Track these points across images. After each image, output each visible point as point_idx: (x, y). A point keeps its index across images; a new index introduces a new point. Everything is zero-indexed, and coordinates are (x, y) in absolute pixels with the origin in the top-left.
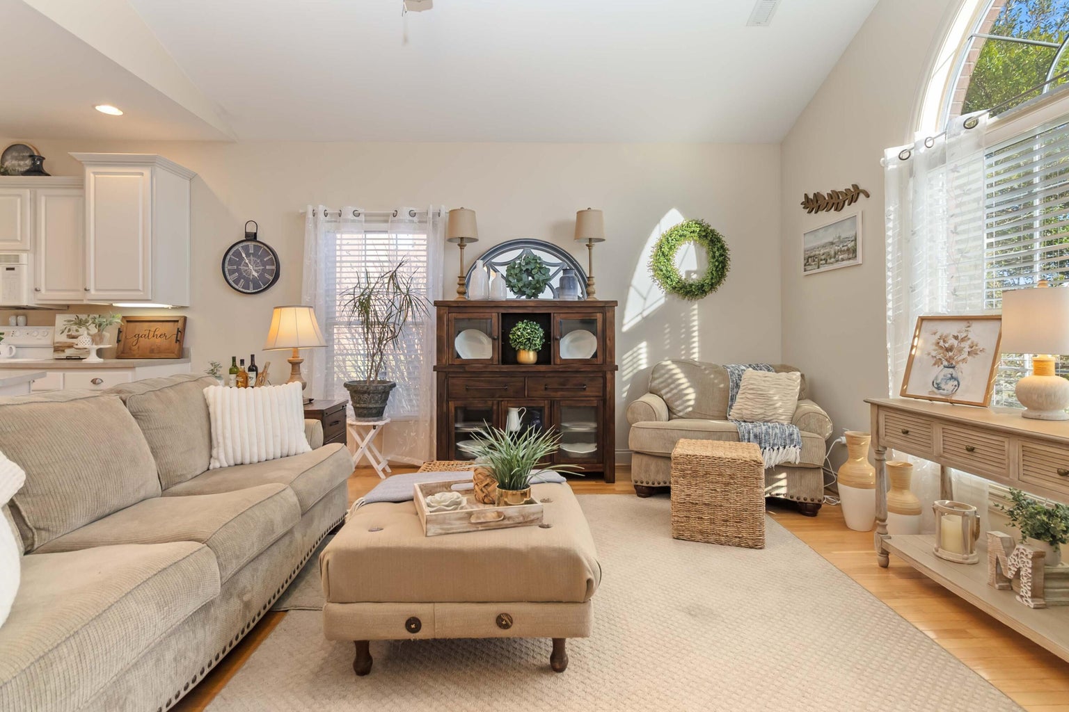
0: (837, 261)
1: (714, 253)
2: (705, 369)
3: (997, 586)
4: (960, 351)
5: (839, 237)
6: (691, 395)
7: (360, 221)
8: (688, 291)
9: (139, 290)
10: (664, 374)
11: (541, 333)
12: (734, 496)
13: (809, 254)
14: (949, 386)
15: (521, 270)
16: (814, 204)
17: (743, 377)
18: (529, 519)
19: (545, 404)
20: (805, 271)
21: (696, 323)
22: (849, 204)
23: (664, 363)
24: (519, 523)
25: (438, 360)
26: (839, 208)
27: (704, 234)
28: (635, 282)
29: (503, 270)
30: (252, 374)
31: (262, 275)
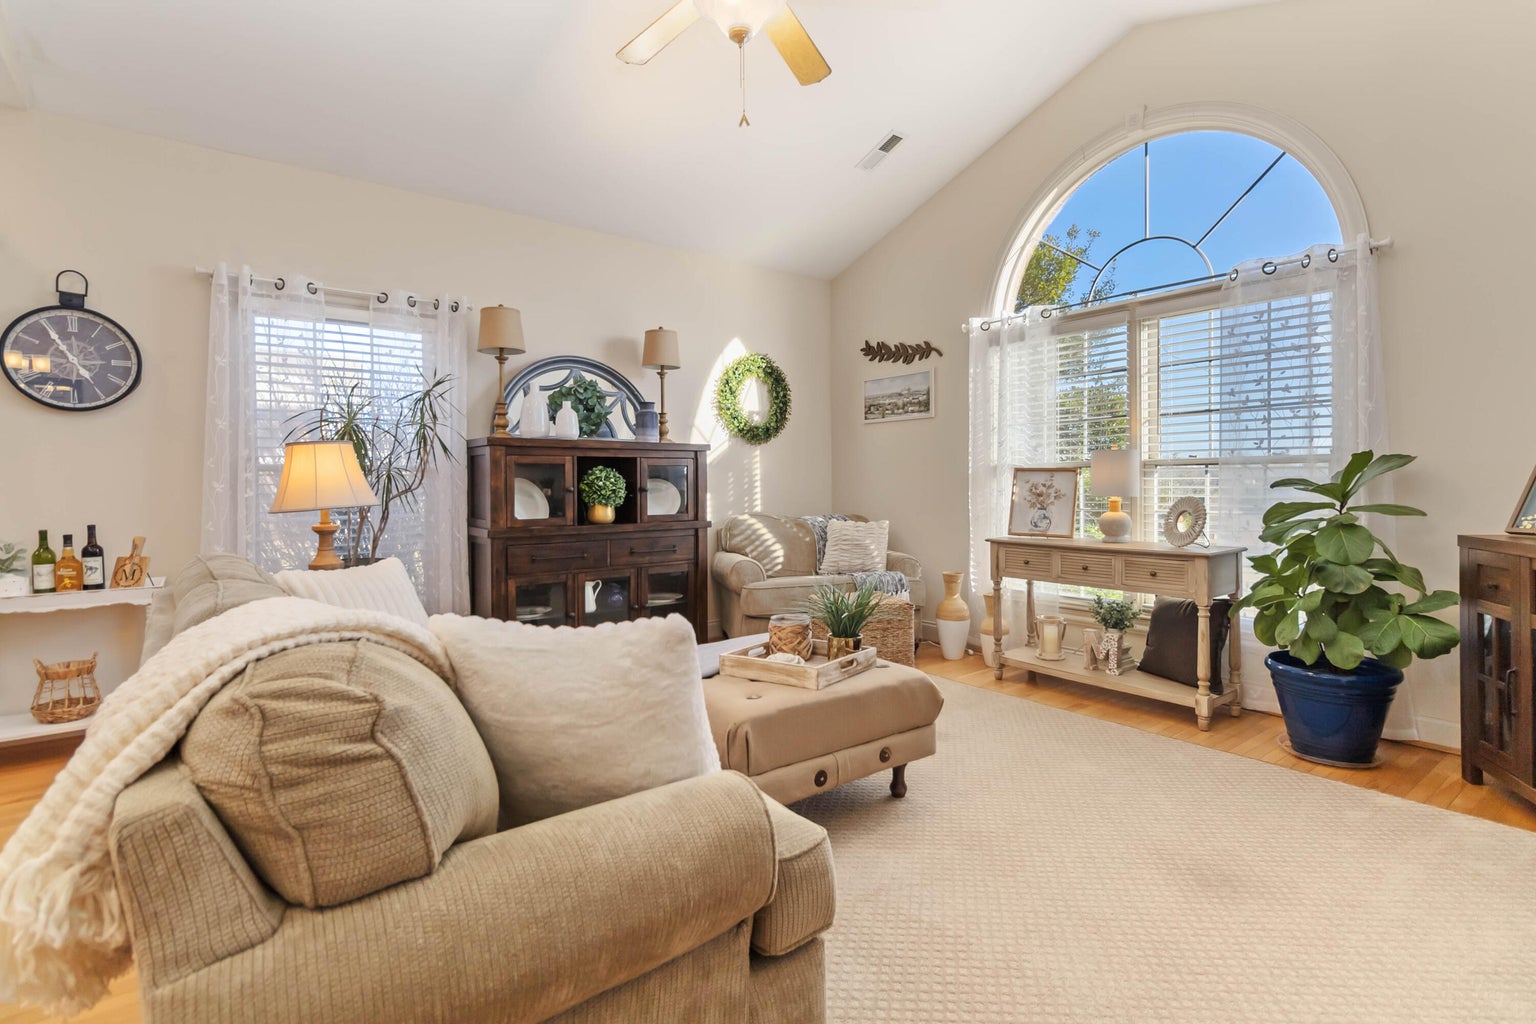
0: (907, 412)
1: (778, 393)
2: (786, 522)
3: (1091, 668)
4: (1049, 496)
5: (909, 390)
6: (779, 552)
7: (319, 302)
8: (754, 435)
10: (746, 530)
11: (622, 483)
12: (891, 640)
13: (870, 402)
14: (1043, 524)
16: (877, 352)
17: (828, 530)
19: (630, 573)
20: (866, 418)
21: (758, 471)
22: (920, 359)
23: (741, 517)
26: (908, 360)
27: (769, 371)
28: (698, 421)
30: (94, 562)
31: (100, 377)
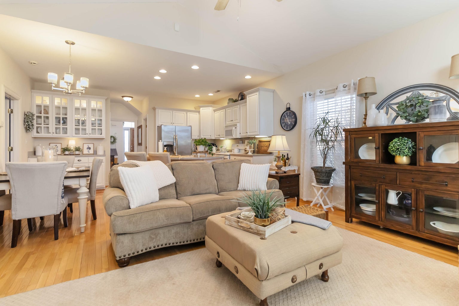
7: (323, 95)
9: (256, 132)
15: (406, 106)
18: (259, 233)
19: (411, 191)
24: (256, 233)
25: (346, 159)
29: (395, 107)
31: (291, 123)
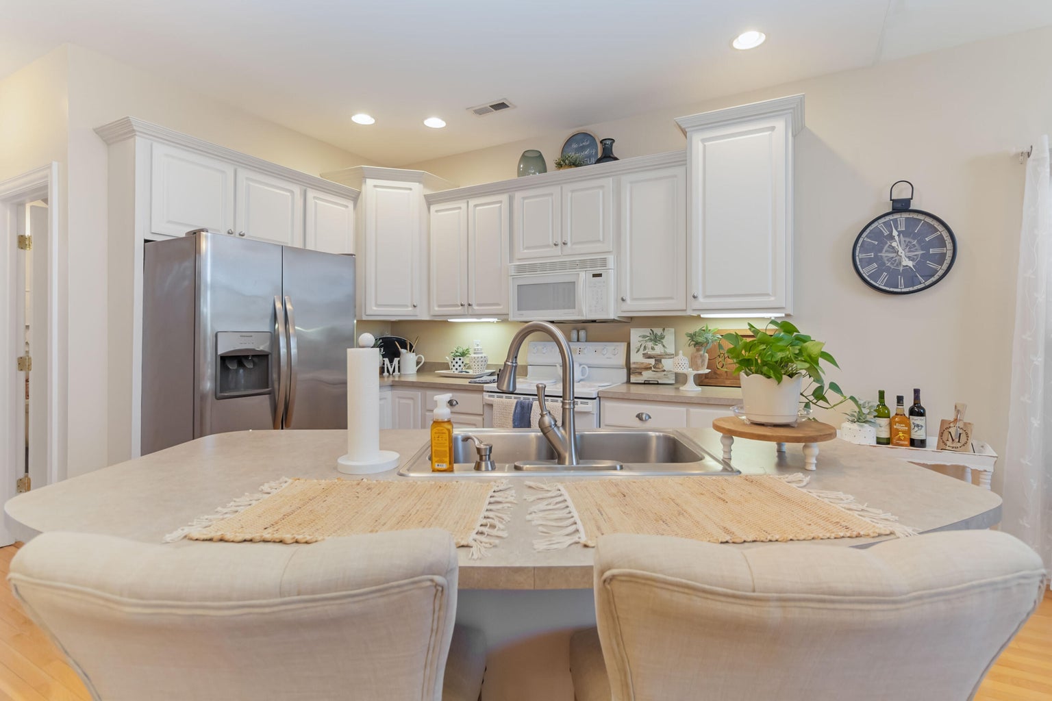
30: (917, 420)
31: (920, 265)
